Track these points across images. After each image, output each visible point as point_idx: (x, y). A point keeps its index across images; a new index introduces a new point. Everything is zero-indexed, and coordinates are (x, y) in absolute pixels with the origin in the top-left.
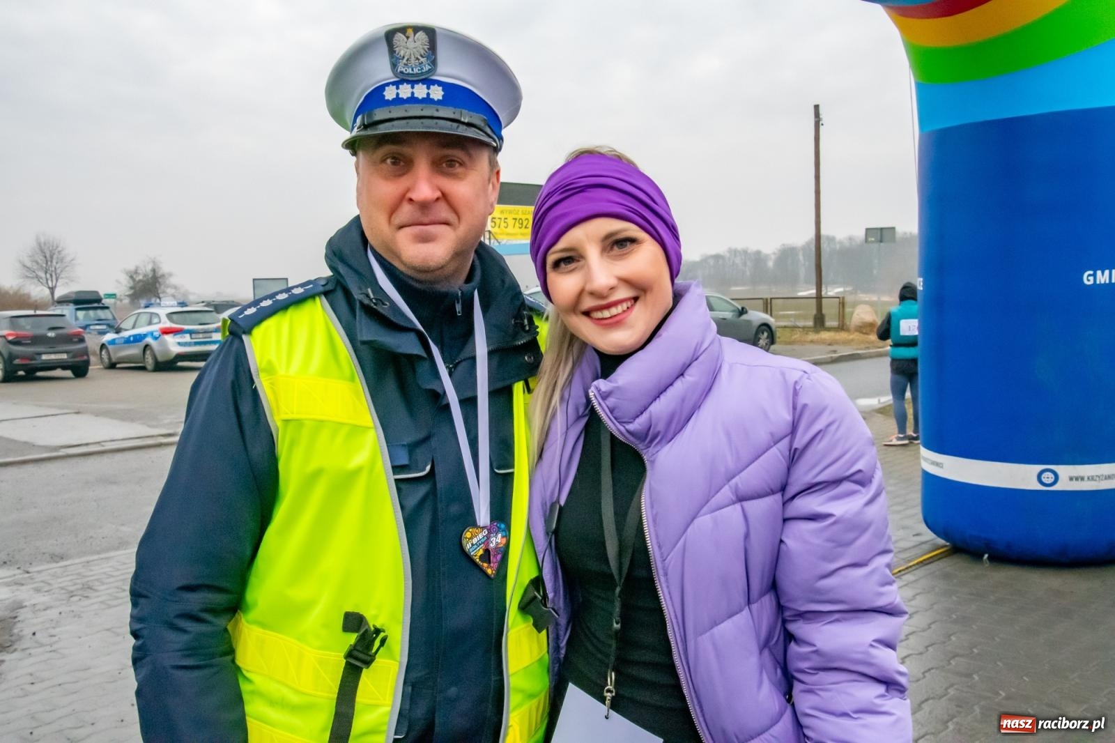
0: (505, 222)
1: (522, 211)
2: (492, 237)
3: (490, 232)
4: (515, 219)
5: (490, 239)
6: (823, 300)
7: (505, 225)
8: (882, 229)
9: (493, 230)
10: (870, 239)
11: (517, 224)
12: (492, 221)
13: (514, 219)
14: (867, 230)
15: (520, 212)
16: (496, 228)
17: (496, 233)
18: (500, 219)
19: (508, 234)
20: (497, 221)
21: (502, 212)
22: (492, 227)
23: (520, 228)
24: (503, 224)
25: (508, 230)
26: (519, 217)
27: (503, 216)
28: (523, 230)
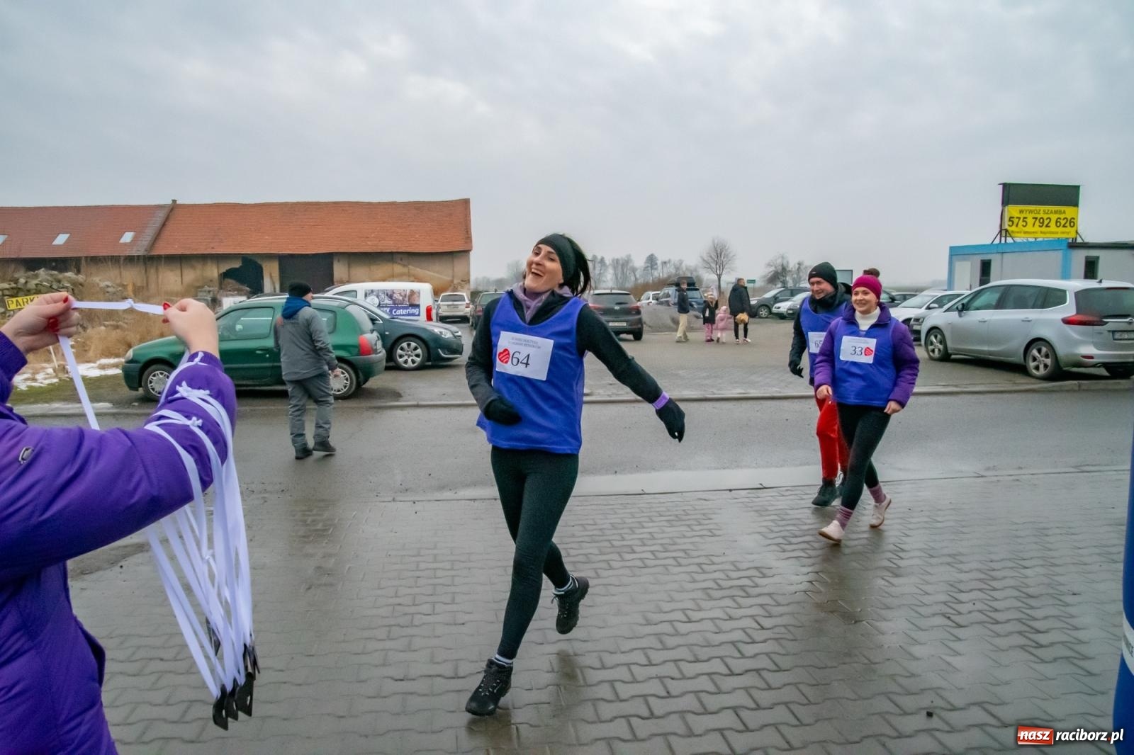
0: (1023, 221)
1: (1044, 211)
2: (1008, 235)
3: (1006, 231)
4: (1036, 218)
5: (1006, 237)
7: (1024, 224)
9: (1010, 229)
11: (1037, 223)
12: (1010, 220)
13: (1034, 218)
15: (1042, 212)
16: (1013, 228)
17: (1013, 232)
18: (1019, 218)
19: (1025, 233)
20: (1016, 221)
21: (1021, 212)
22: (1009, 225)
23: (1040, 226)
24: (1021, 223)
25: (1026, 229)
26: (1039, 216)
27: (1022, 216)
28: (1044, 229)
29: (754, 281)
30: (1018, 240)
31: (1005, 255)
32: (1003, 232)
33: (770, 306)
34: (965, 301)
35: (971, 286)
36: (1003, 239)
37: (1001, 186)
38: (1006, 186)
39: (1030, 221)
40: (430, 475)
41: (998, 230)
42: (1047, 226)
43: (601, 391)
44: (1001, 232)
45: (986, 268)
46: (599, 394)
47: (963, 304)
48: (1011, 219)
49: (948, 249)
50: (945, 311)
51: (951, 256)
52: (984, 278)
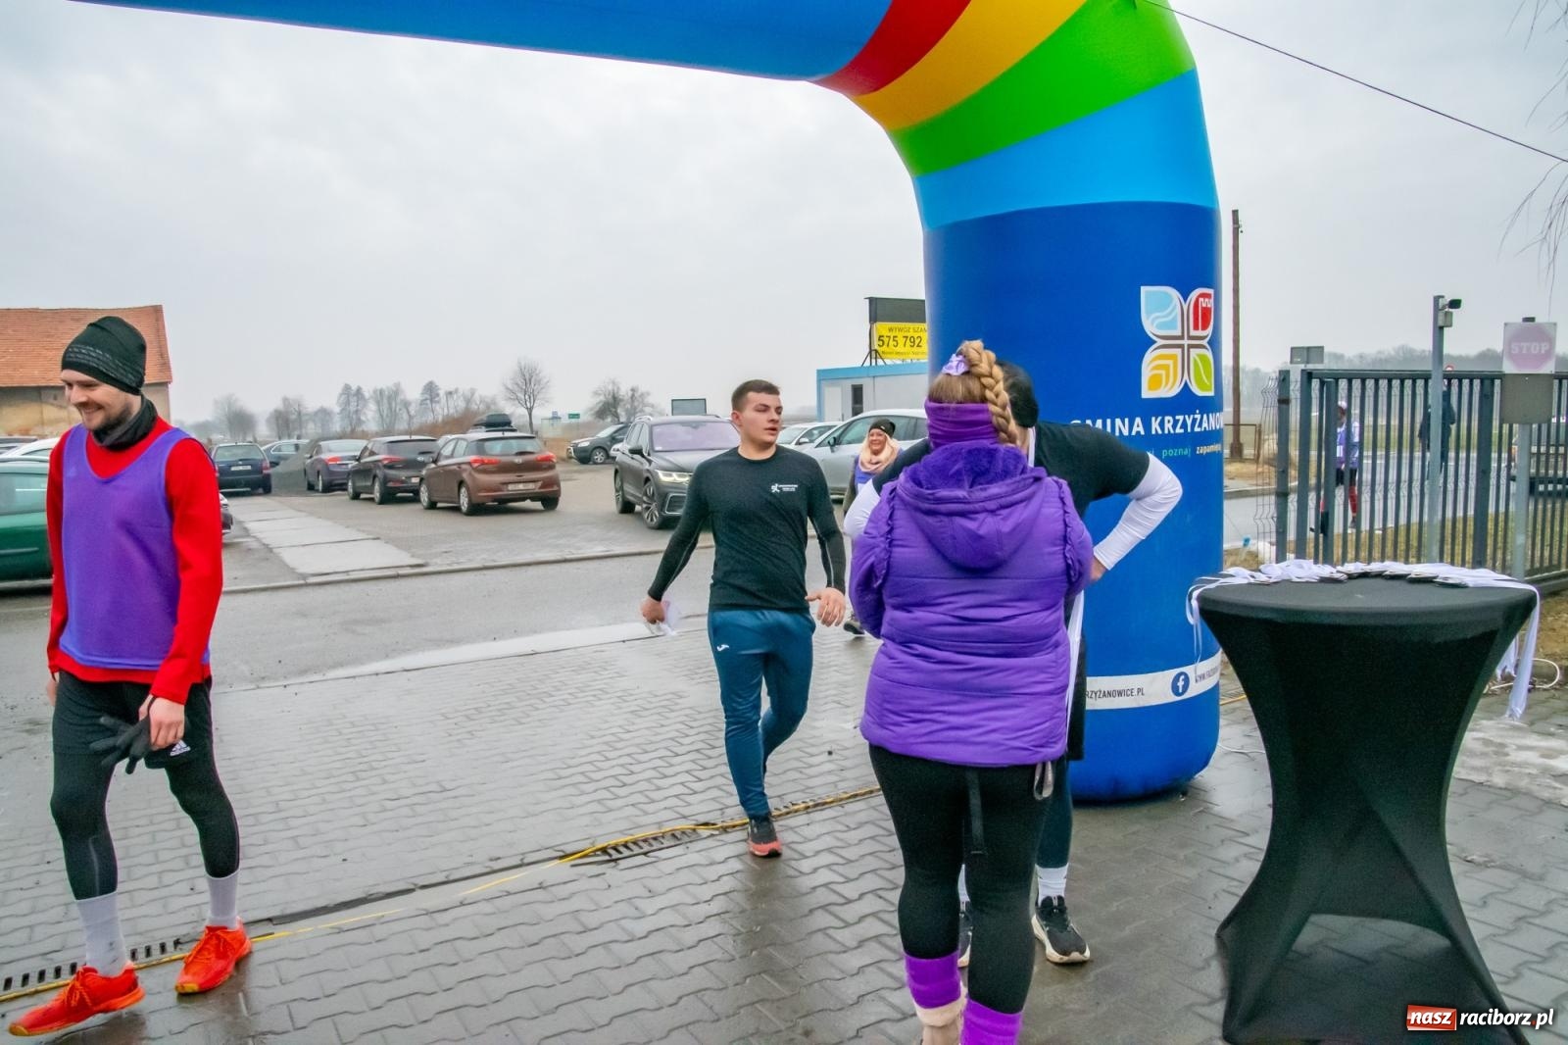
0: (894, 340)
1: (917, 329)
2: (878, 356)
3: (876, 351)
4: (907, 337)
5: (876, 358)
6: (1242, 427)
7: (895, 343)
8: (1308, 349)
9: (880, 350)
10: (1295, 360)
11: (908, 343)
12: (879, 340)
13: (904, 337)
14: (1292, 349)
15: (911, 330)
16: (884, 348)
17: (883, 353)
18: (889, 337)
19: (897, 353)
20: (886, 340)
21: (891, 330)
22: (879, 346)
24: (892, 343)
25: (898, 349)
26: (909, 335)
27: (892, 334)
28: (915, 349)
29: (578, 415)
30: (888, 362)
31: (877, 380)
32: (873, 353)
33: (607, 449)
34: (836, 435)
35: (843, 416)
36: (874, 361)
37: (867, 301)
38: (872, 301)
39: (901, 341)
40: (280, 662)
41: (868, 350)
42: (918, 346)
43: (438, 561)
44: (870, 352)
45: (857, 393)
46: (436, 564)
47: (834, 438)
48: (880, 338)
49: (815, 375)
50: (817, 446)
51: (819, 381)
52: (858, 406)
